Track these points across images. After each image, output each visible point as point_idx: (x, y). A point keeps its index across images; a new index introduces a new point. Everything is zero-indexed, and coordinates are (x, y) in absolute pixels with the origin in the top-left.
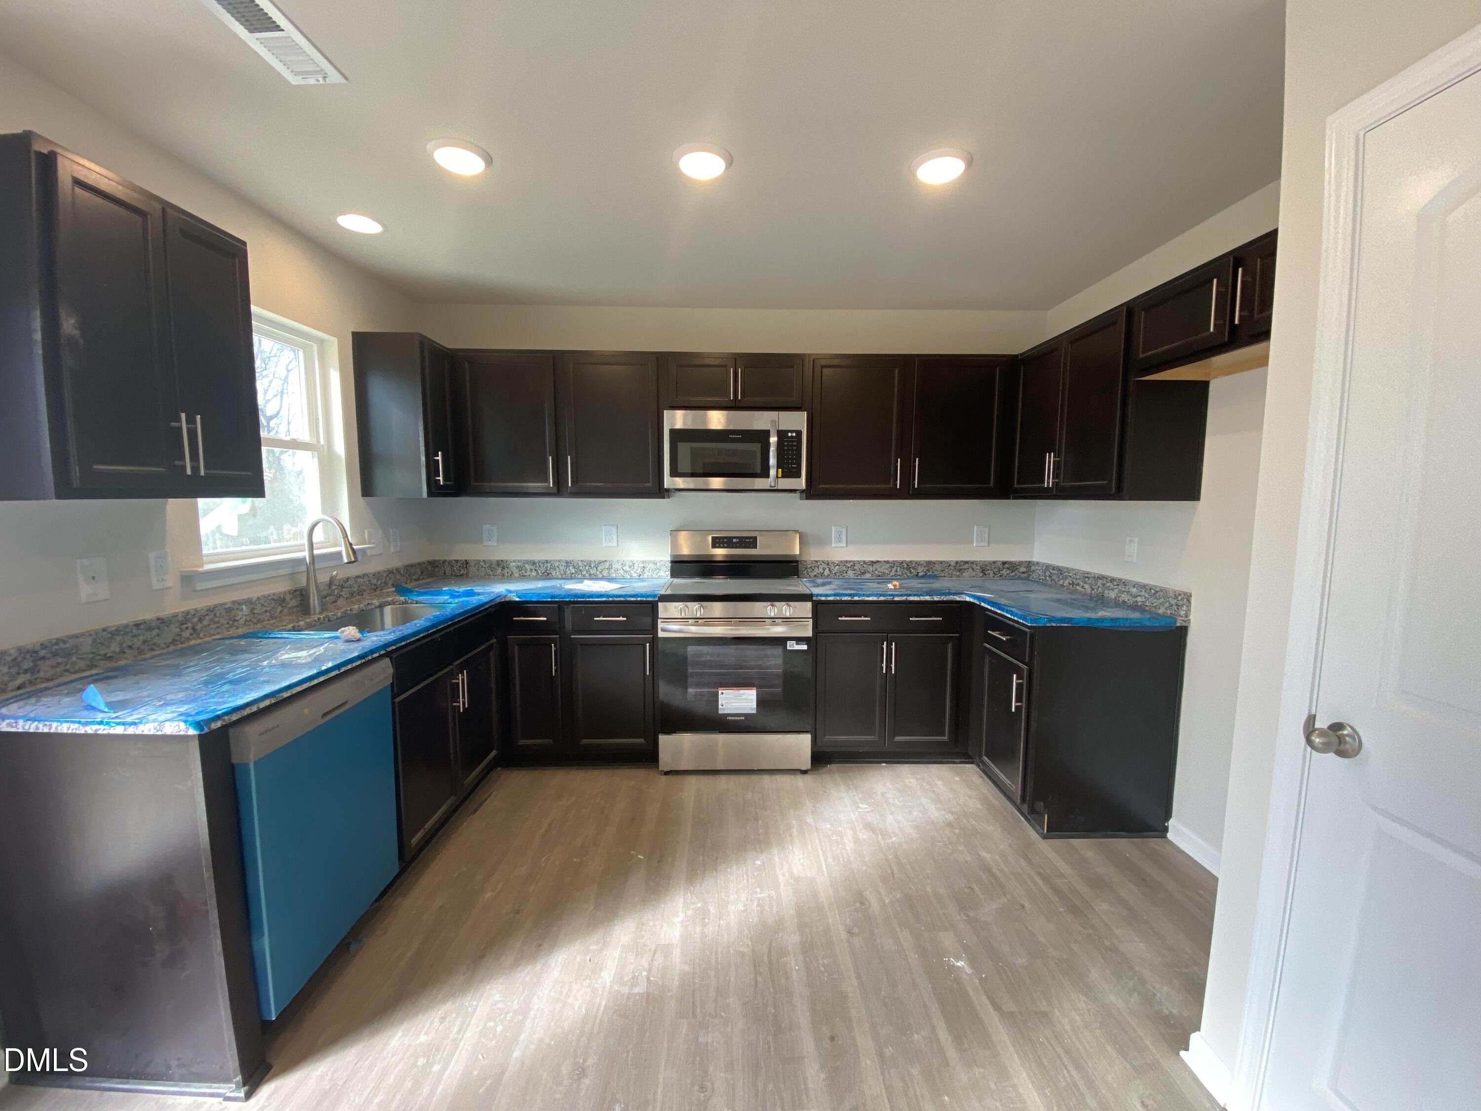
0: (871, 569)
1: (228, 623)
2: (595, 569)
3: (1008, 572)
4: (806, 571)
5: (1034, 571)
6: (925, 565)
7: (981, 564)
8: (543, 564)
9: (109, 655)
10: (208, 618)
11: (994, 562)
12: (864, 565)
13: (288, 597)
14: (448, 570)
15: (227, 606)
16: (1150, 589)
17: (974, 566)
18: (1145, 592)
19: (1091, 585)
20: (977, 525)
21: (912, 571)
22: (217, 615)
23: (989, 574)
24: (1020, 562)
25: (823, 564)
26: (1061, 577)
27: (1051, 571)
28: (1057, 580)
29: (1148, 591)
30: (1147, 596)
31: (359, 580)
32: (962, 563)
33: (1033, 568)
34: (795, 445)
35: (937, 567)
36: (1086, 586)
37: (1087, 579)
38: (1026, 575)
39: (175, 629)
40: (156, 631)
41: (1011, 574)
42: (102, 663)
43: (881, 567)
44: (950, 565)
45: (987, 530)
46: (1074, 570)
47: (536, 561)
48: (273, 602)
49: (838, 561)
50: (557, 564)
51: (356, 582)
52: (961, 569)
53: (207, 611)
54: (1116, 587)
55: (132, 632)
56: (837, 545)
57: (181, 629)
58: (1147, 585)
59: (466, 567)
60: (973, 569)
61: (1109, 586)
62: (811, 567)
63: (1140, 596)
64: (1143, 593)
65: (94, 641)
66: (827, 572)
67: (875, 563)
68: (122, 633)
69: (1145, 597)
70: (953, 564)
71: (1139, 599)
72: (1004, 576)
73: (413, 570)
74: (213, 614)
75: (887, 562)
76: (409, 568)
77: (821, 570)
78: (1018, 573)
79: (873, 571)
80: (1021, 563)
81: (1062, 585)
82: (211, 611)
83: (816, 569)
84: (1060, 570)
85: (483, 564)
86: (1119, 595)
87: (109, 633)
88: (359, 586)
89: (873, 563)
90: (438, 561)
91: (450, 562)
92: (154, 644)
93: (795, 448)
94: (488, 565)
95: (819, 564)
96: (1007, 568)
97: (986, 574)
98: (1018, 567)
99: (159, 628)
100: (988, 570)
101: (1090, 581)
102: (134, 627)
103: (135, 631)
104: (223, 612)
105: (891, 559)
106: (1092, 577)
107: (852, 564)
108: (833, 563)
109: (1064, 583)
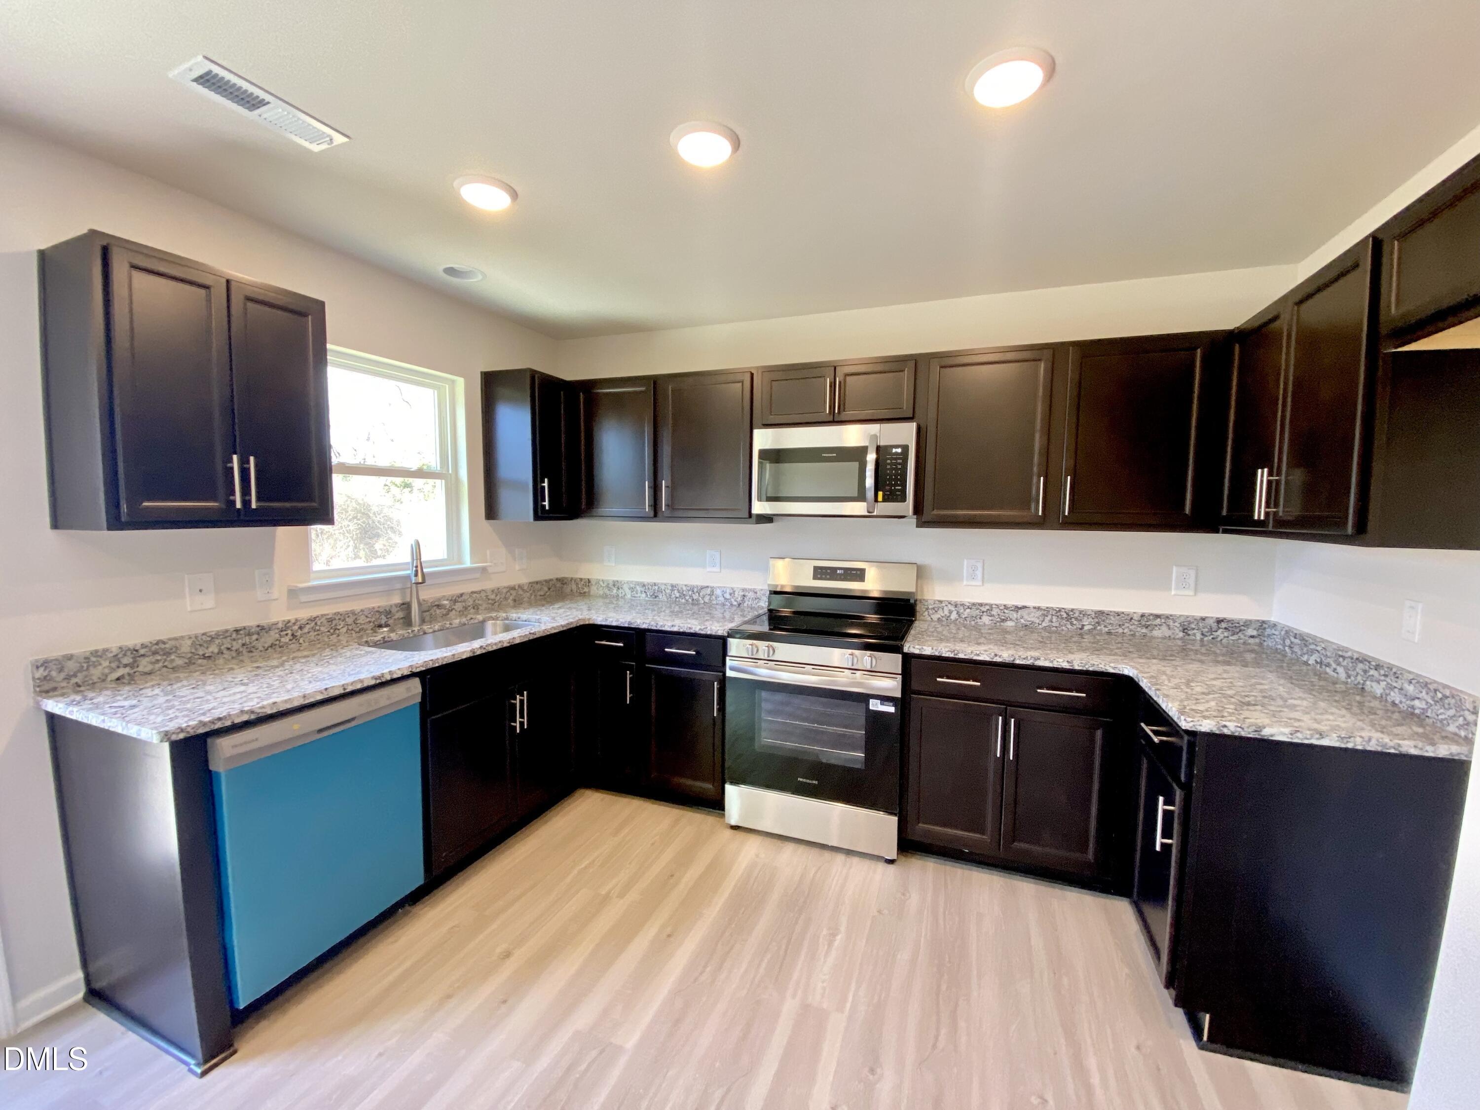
0: (1015, 615)
1: (329, 631)
2: (697, 594)
3: (1226, 634)
4: (926, 613)
5: (1269, 636)
6: (1093, 616)
7: (1182, 619)
8: (652, 586)
9: (207, 655)
10: (308, 626)
11: (1203, 619)
12: (1006, 611)
13: (394, 610)
14: (574, 587)
15: (329, 617)
16: (1436, 691)
17: (1171, 623)
18: (1428, 693)
19: (1346, 669)
20: (1176, 566)
21: (1075, 622)
22: (319, 623)
23: (1194, 635)
24: (1246, 621)
25: (949, 605)
26: (1305, 649)
27: (1293, 639)
28: (1299, 653)
29: (1433, 693)
30: (1430, 701)
31: (474, 595)
32: (1151, 617)
33: (1268, 632)
34: (900, 464)
35: (1113, 619)
36: (1340, 670)
37: (1341, 659)
38: (1257, 640)
39: (274, 635)
40: (255, 637)
41: (1231, 638)
42: (200, 661)
43: (1029, 614)
44: (1132, 619)
45: (1192, 573)
46: (1323, 641)
47: (646, 583)
48: (377, 614)
49: (969, 603)
50: (663, 588)
51: (470, 596)
52: (1149, 625)
53: (308, 620)
54: (1383, 678)
55: (231, 636)
56: (968, 583)
57: (280, 635)
58: (1431, 683)
59: (589, 586)
60: (1168, 626)
61: (1373, 676)
62: (934, 608)
63: (1418, 699)
64: (1424, 694)
65: (193, 644)
66: (954, 616)
67: (1021, 608)
68: (221, 637)
69: (1426, 703)
70: (1136, 617)
71: (1416, 703)
72: (1219, 639)
73: (538, 586)
74: (313, 624)
75: (1039, 608)
76: (534, 585)
77: (946, 612)
78: (1242, 637)
79: (1017, 619)
80: (1247, 624)
81: (1306, 663)
82: (311, 620)
83: (940, 612)
84: (1304, 640)
85: (601, 583)
86: (1387, 691)
87: (208, 637)
88: (474, 601)
89: (1017, 609)
90: (566, 578)
91: (575, 580)
92: (253, 647)
93: (899, 467)
94: (606, 584)
95: (944, 605)
96: (1226, 628)
97: (1189, 635)
98: (1243, 628)
99: (258, 634)
100: (1193, 629)
101: (1345, 663)
102: (234, 633)
103: (234, 636)
104: (325, 622)
105: (1043, 605)
106: (1349, 657)
107: (988, 607)
108: (963, 605)
109: (1308, 660)
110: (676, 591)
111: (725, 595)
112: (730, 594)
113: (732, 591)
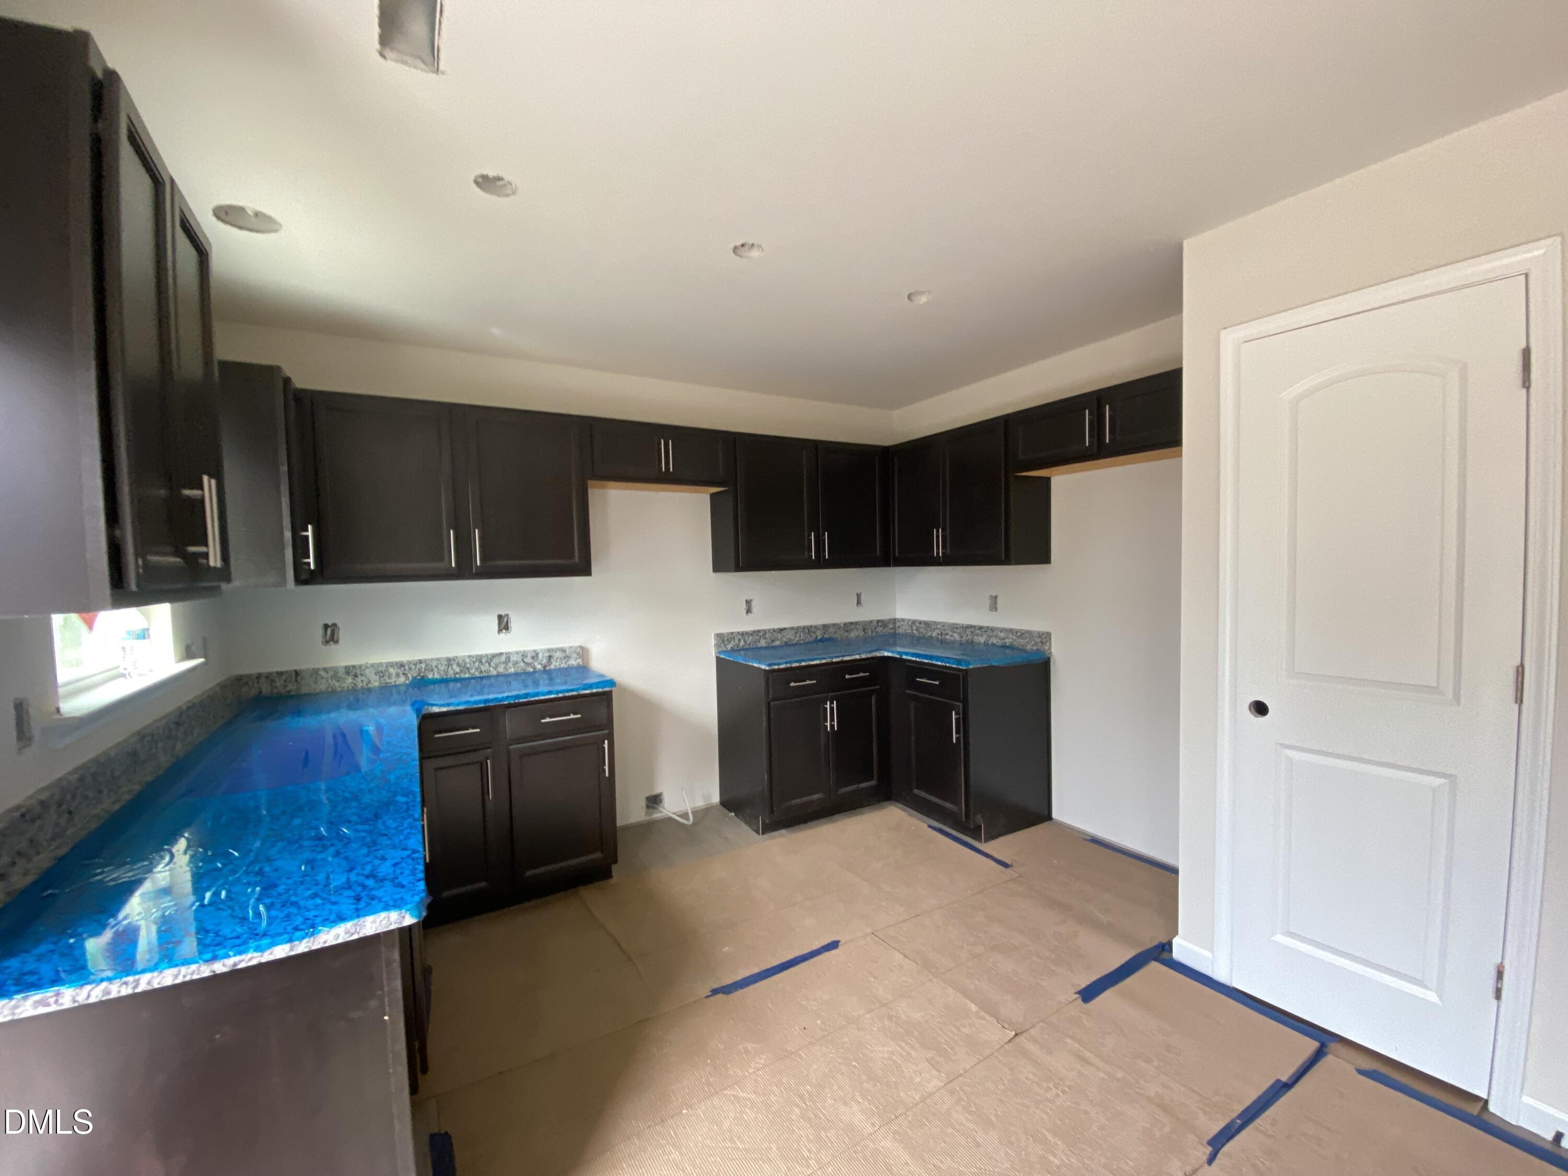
5: (899, 627)
7: (862, 624)
8: (415, 665)
10: (79, 792)
11: (871, 621)
16: (1017, 632)
17: (856, 627)
18: (1012, 635)
19: (959, 634)
21: (813, 634)
23: (869, 632)
25: (738, 635)
26: (929, 630)
28: (924, 632)
29: (1015, 634)
30: (1014, 637)
31: (190, 712)
33: (899, 624)
36: (955, 635)
37: (955, 629)
41: (883, 631)
44: (840, 628)
46: (940, 623)
47: (405, 663)
49: (751, 631)
50: (434, 664)
51: (187, 715)
52: (848, 630)
54: (983, 633)
57: (58, 813)
58: (1014, 629)
59: (296, 680)
61: (978, 633)
62: (726, 640)
63: (1007, 638)
64: (1010, 635)
66: (742, 643)
67: (778, 631)
69: (1013, 639)
70: (842, 625)
71: (1007, 640)
72: (877, 633)
75: (792, 628)
77: (737, 641)
78: (887, 630)
79: (781, 639)
80: (889, 621)
81: (931, 636)
83: (732, 642)
84: (927, 624)
85: (321, 674)
86: (988, 640)
88: (191, 721)
90: (249, 676)
91: (268, 676)
94: (331, 673)
95: (734, 636)
97: (866, 633)
98: (887, 624)
101: (958, 631)
106: (959, 627)
107: (762, 633)
108: (747, 633)
109: (932, 634)
110: (454, 666)
111: (525, 660)
112: (533, 658)
113: (534, 654)
